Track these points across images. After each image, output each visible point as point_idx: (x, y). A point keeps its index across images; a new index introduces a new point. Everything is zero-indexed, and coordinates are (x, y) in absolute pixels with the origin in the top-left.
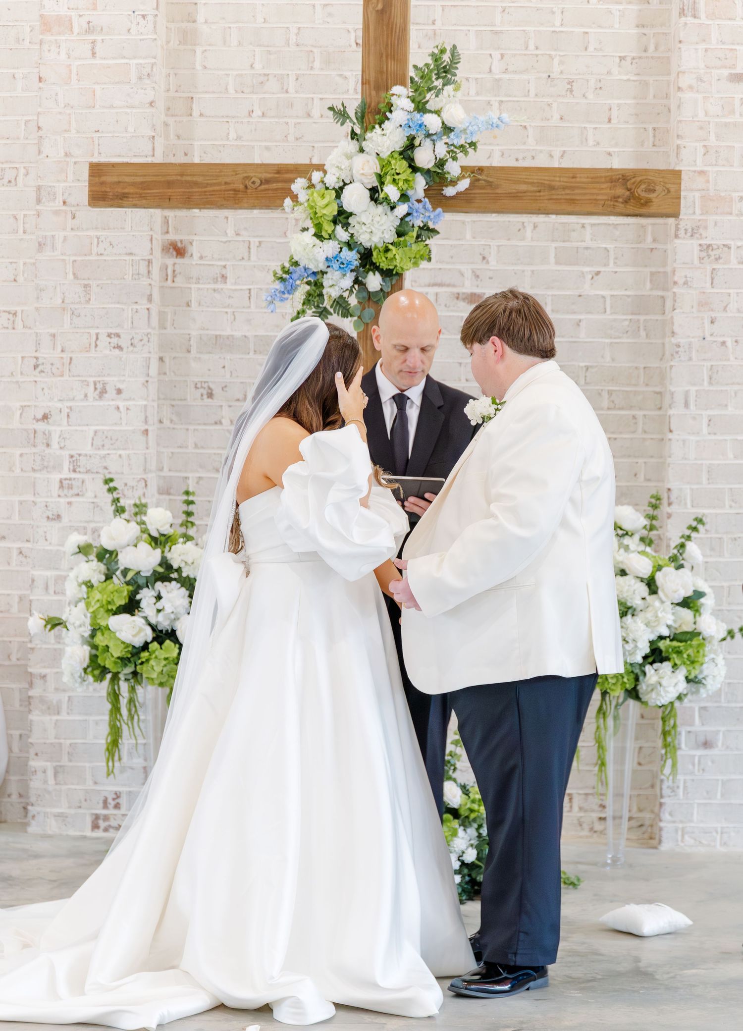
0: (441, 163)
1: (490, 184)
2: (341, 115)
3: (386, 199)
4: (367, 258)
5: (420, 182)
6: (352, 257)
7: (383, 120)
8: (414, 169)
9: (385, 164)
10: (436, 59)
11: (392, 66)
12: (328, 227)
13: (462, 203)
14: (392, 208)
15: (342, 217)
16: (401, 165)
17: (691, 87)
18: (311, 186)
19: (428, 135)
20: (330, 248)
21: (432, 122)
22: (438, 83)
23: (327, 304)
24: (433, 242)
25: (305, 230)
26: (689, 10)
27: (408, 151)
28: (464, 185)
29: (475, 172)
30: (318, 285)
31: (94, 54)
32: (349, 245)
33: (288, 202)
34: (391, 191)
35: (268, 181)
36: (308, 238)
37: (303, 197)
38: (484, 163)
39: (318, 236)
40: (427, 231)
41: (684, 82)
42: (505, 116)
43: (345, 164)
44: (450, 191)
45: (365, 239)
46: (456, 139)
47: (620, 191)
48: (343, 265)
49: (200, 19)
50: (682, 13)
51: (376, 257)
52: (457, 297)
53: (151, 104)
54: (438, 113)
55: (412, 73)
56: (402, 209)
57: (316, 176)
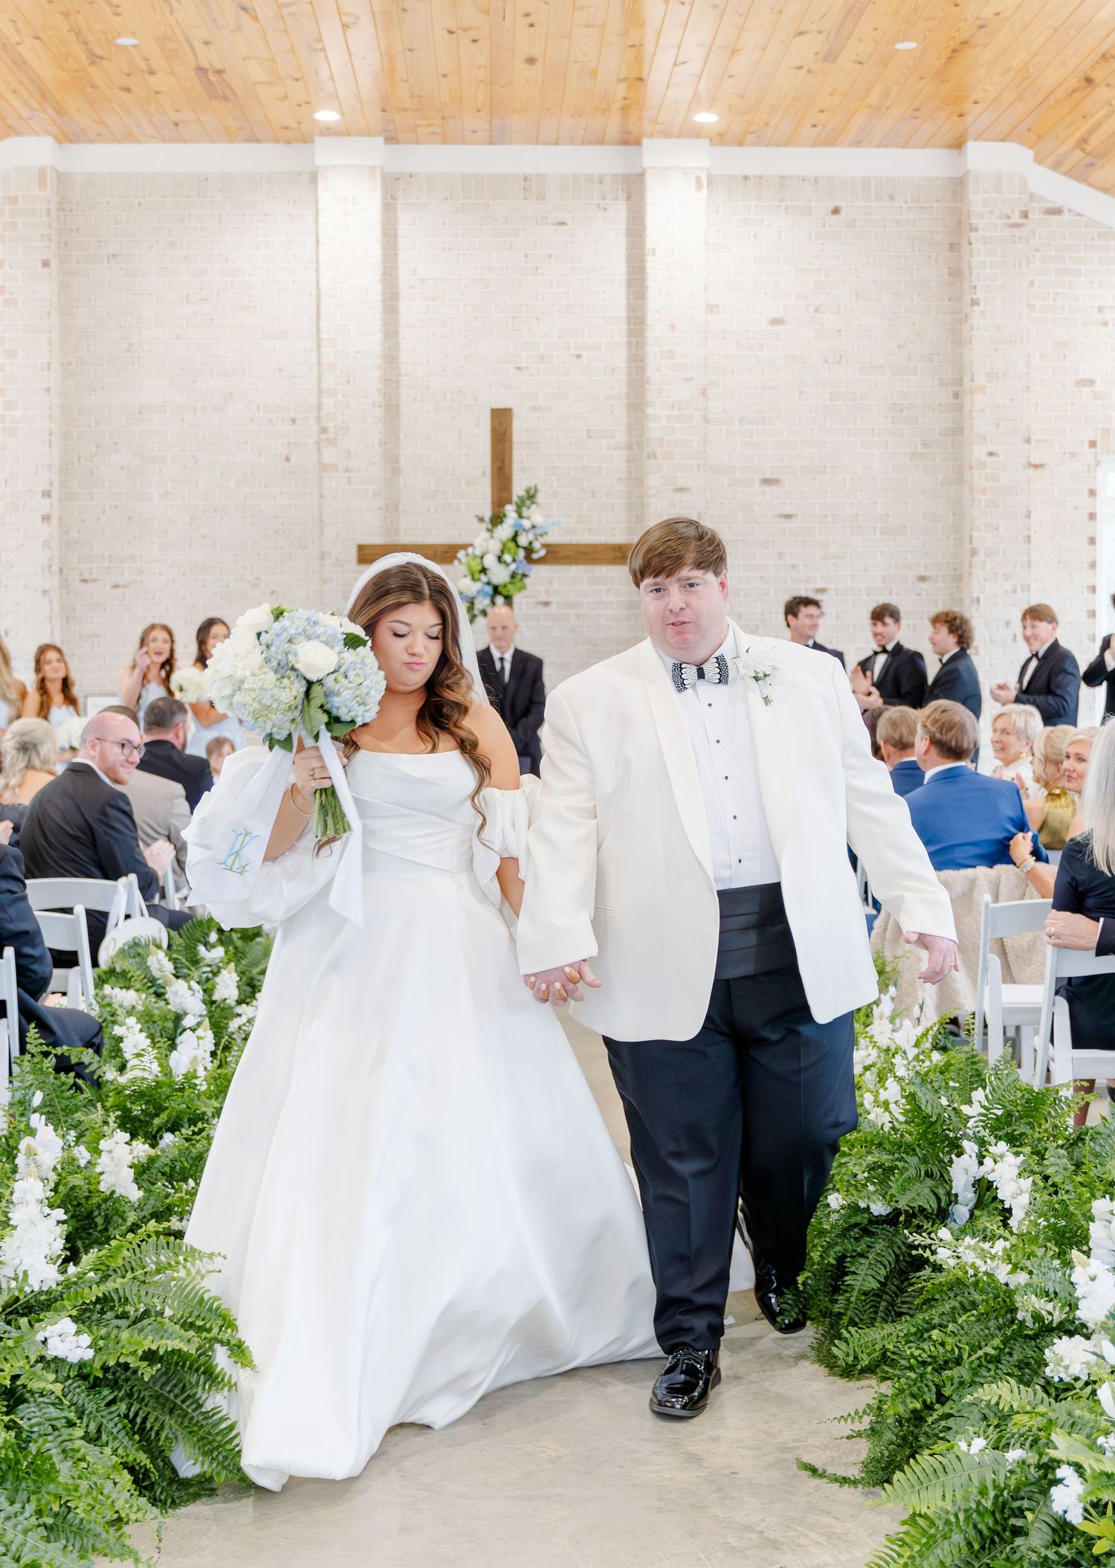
0: (531, 543)
1: (555, 552)
2: (481, 520)
3: (505, 562)
4: (496, 590)
5: (521, 553)
6: (489, 590)
7: (501, 522)
8: (518, 546)
9: (504, 545)
10: (528, 491)
11: (504, 495)
12: (477, 576)
13: (541, 561)
14: (508, 565)
15: (484, 570)
16: (512, 545)
17: (654, 496)
18: (467, 555)
19: (524, 530)
20: (478, 586)
21: (526, 524)
22: (528, 503)
23: (476, 612)
24: (527, 581)
25: (465, 576)
26: (652, 456)
27: (514, 538)
28: (542, 553)
29: (545, 546)
30: (472, 603)
31: (349, 483)
32: (489, 583)
33: (456, 562)
34: (507, 558)
35: (446, 552)
36: (468, 581)
37: (464, 560)
38: (549, 542)
39: (473, 579)
40: (524, 576)
41: (651, 492)
42: (562, 520)
43: (484, 544)
44: (535, 556)
45: (496, 581)
46: (538, 531)
47: (618, 554)
48: (485, 594)
49: (402, 461)
50: (649, 457)
51: (500, 589)
52: (538, 603)
53: (380, 509)
54: (528, 518)
55: (515, 499)
56: (513, 567)
57: (470, 550)
